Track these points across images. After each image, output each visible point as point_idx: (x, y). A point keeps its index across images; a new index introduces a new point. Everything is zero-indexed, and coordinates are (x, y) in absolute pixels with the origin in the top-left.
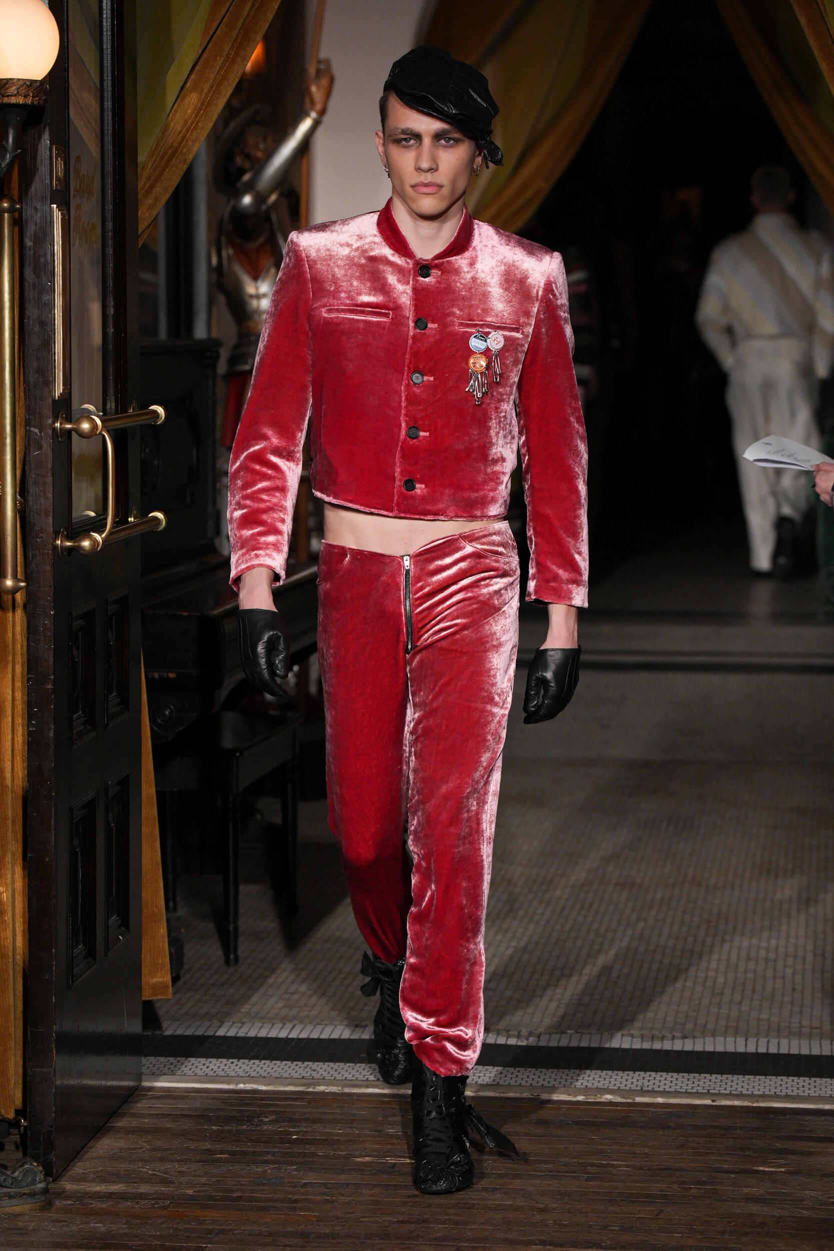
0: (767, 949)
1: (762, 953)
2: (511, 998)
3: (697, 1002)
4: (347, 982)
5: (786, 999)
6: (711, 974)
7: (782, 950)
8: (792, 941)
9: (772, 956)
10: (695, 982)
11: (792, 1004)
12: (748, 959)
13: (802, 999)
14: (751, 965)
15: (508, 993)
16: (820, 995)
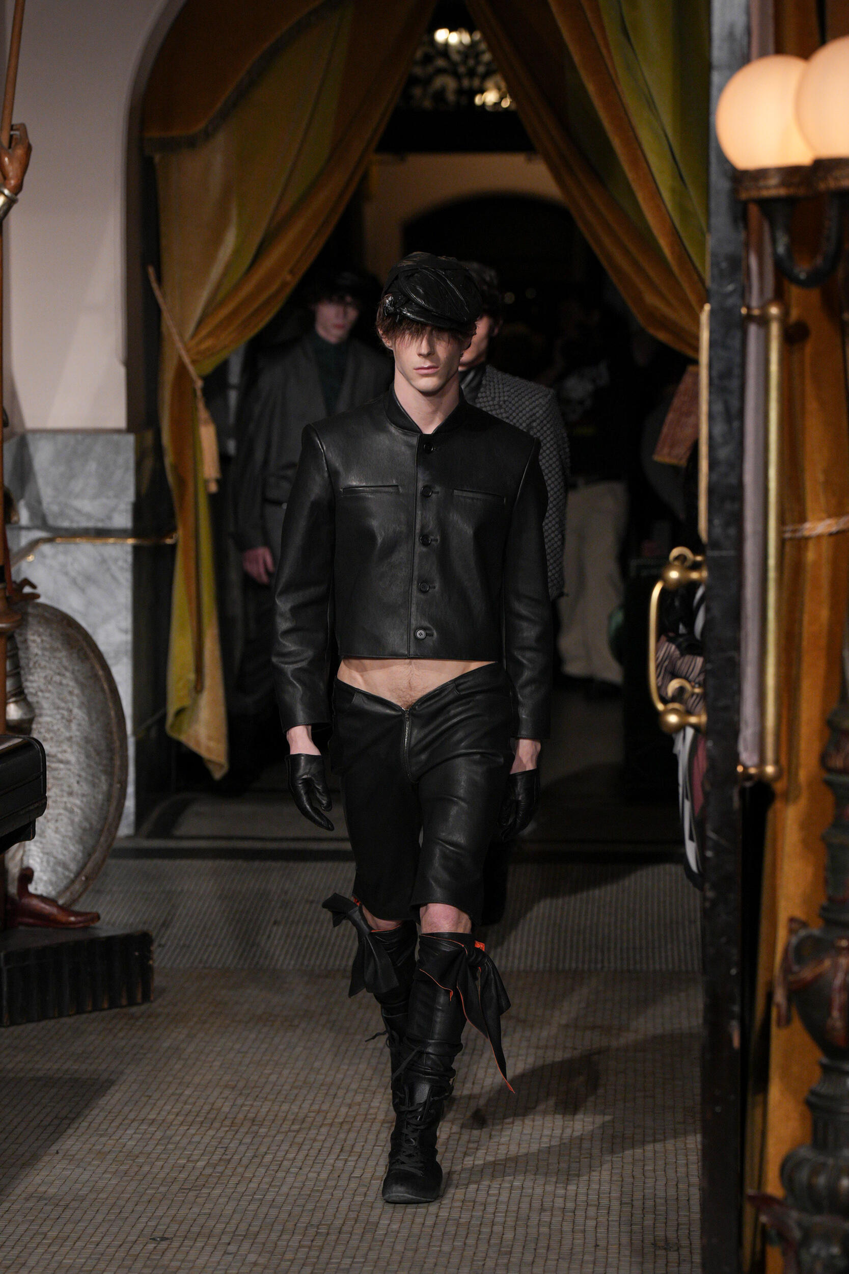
0: (565, 1197)
1: (559, 1202)
2: (255, 1264)
3: (481, 1263)
4: (53, 1249)
5: (587, 1257)
6: (498, 1229)
7: (582, 1198)
8: (595, 1186)
9: (570, 1205)
10: (478, 1239)
11: (594, 1263)
12: (542, 1209)
13: (607, 1258)
14: (546, 1217)
15: (252, 1258)
16: (627, 1253)
